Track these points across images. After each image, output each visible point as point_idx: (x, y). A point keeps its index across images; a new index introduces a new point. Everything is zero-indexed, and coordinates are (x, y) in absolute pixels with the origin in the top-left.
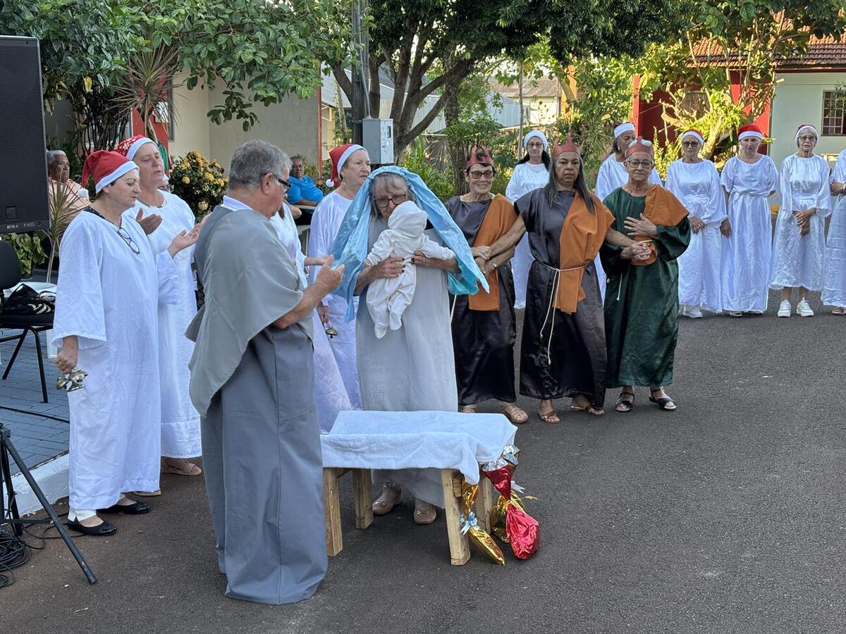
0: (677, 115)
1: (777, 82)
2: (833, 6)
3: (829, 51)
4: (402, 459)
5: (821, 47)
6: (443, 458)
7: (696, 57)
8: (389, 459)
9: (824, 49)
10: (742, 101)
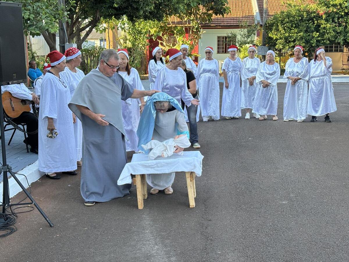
0: (165, 45)
1: (203, 32)
2: (223, 2)
3: (219, 21)
4: (170, 169)
5: (216, 19)
6: (187, 168)
7: (171, 22)
8: (165, 169)
9: (218, 20)
10: (189, 40)
